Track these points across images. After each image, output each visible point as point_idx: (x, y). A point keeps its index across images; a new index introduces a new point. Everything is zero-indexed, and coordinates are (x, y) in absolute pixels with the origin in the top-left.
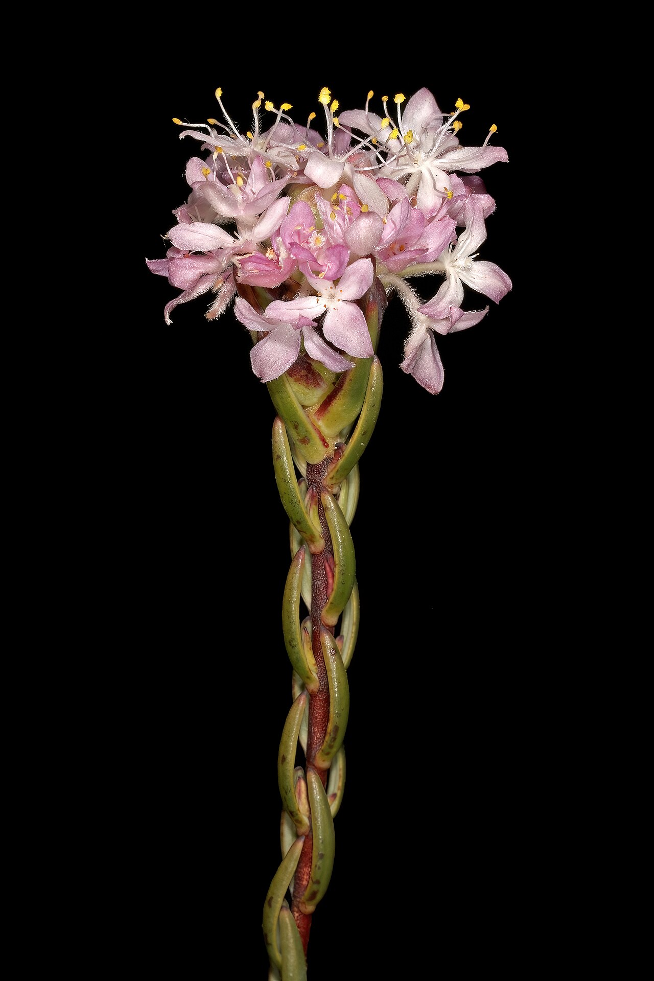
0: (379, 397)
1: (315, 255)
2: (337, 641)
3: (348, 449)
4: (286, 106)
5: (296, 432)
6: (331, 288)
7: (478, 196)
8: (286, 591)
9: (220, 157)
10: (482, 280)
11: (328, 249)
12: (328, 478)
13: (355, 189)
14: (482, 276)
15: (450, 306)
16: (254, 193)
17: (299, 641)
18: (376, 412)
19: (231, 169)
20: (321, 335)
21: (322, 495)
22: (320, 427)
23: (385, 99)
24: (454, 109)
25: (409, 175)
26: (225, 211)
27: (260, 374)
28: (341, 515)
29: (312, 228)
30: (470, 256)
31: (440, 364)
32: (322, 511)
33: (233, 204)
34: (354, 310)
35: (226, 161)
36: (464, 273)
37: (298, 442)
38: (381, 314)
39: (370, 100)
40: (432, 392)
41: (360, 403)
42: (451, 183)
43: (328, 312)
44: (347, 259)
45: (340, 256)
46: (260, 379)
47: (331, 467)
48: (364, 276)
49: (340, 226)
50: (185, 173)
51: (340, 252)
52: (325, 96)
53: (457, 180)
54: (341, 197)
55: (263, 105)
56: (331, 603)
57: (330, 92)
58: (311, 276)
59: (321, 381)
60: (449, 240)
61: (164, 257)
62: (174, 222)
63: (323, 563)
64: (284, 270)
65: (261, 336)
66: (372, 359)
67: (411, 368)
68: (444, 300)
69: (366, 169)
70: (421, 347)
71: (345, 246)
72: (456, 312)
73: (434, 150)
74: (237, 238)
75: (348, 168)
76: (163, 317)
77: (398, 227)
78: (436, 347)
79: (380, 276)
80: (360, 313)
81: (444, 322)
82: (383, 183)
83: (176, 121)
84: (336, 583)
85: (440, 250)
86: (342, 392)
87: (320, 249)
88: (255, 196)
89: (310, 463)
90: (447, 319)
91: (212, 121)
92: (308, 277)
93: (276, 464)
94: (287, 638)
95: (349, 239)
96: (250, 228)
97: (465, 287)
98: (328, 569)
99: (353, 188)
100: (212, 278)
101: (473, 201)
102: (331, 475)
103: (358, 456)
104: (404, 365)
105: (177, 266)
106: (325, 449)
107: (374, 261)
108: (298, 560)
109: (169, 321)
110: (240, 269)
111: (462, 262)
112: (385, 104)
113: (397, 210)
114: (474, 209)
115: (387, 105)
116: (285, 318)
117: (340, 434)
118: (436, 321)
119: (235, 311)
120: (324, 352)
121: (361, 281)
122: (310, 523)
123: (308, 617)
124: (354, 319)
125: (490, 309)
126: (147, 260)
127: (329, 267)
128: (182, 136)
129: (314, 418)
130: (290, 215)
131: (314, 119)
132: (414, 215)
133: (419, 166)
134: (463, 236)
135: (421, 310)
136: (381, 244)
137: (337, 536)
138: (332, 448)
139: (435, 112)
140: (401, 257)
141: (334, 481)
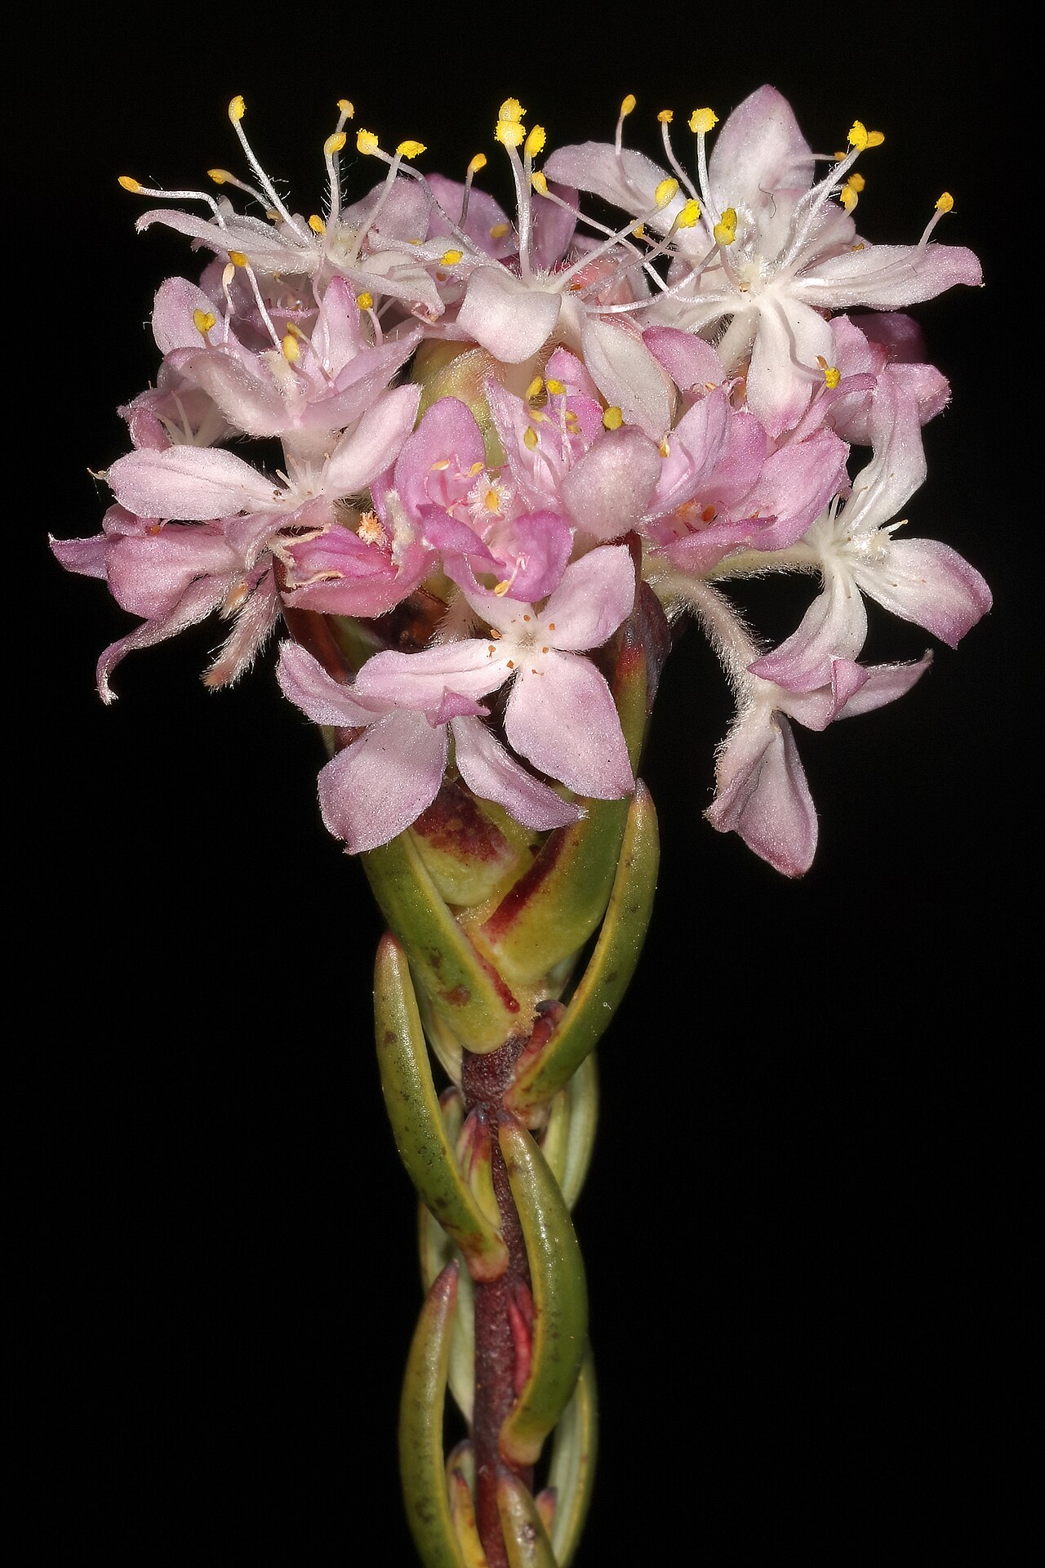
0: (649, 885)
1: (484, 535)
2: (541, 1504)
3: (571, 1016)
4: (411, 148)
5: (437, 974)
6: (527, 618)
7: (905, 368)
8: (411, 1378)
9: (240, 278)
10: (913, 587)
11: (519, 520)
12: (518, 1090)
13: (589, 364)
14: (914, 578)
15: (833, 658)
16: (327, 378)
17: (443, 1505)
18: (642, 923)
19: (269, 304)
20: (500, 735)
21: (502, 1131)
22: (496, 959)
23: (666, 116)
24: (845, 146)
25: (727, 319)
26: (253, 421)
27: (345, 836)
28: (552, 1184)
29: (478, 466)
30: (884, 525)
31: (808, 800)
32: (502, 1173)
33: (274, 403)
34: (587, 676)
35: (255, 287)
36: (869, 571)
37: (440, 1000)
38: (655, 674)
39: (628, 118)
40: (788, 872)
41: (600, 903)
42: (834, 342)
43: (518, 679)
44: (567, 550)
45: (550, 540)
46: (343, 844)
47: (526, 1061)
48: (610, 589)
49: (550, 464)
50: (150, 318)
51: (549, 532)
52: (510, 125)
53: (852, 334)
54: (552, 387)
55: (352, 140)
56: (526, 1409)
57: (524, 112)
58: (473, 589)
59: (499, 846)
60: (829, 493)
61: (98, 529)
62: (120, 444)
63: (505, 1304)
64: (406, 573)
65: (342, 739)
66: (630, 797)
67: (733, 817)
68: (816, 643)
69: (615, 309)
70: (759, 763)
71: (563, 516)
72: (849, 673)
73: (793, 252)
74: (284, 486)
75: (569, 306)
76: (94, 683)
77: (699, 463)
78: (796, 759)
79: (652, 580)
80: (601, 682)
81: (818, 698)
82: (662, 344)
83: (128, 183)
84: (537, 1356)
85: (807, 518)
86: (554, 875)
87: (496, 519)
88: (331, 384)
89: (473, 1049)
90: (825, 689)
91: (219, 176)
92: (467, 593)
93: (385, 1055)
94: (411, 1495)
95: (571, 496)
96: (319, 461)
97: (871, 605)
98: (517, 1320)
99: (583, 362)
100: (222, 585)
101: (893, 381)
102: (526, 1082)
103: (595, 1034)
104: (715, 811)
105: (129, 556)
106: (509, 1016)
107: (636, 553)
108: (439, 1298)
109: (108, 695)
110: (293, 569)
111: (862, 544)
112: (665, 129)
113: (696, 419)
114: (894, 405)
115: (670, 132)
116: (407, 698)
117: (548, 980)
118: (797, 696)
119: (278, 674)
120: (509, 782)
121: (604, 602)
122: (469, 1204)
123: (465, 1442)
124: (584, 699)
125: (935, 657)
126: (52, 539)
127: (520, 566)
128: (142, 224)
129: (482, 938)
130: (420, 432)
131: (482, 170)
132: (741, 429)
133: (754, 296)
134: (865, 477)
135: (757, 669)
136: (654, 509)
137: (538, 1238)
138: (527, 1015)
139: (794, 149)
140: (706, 539)
141: (532, 1098)
